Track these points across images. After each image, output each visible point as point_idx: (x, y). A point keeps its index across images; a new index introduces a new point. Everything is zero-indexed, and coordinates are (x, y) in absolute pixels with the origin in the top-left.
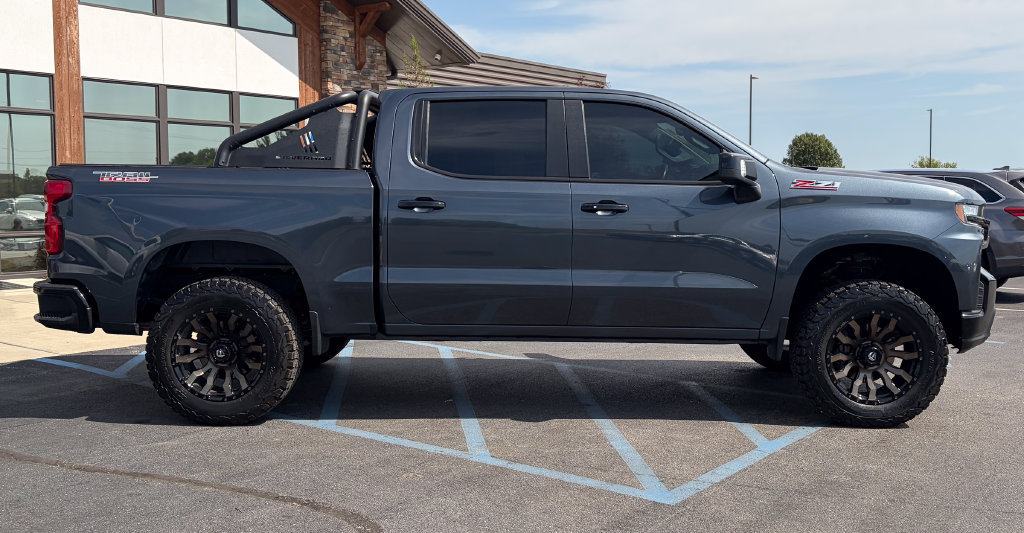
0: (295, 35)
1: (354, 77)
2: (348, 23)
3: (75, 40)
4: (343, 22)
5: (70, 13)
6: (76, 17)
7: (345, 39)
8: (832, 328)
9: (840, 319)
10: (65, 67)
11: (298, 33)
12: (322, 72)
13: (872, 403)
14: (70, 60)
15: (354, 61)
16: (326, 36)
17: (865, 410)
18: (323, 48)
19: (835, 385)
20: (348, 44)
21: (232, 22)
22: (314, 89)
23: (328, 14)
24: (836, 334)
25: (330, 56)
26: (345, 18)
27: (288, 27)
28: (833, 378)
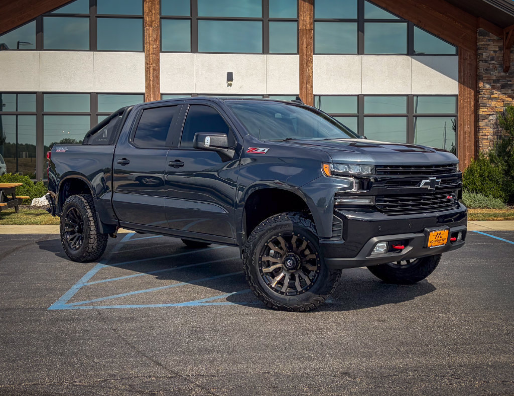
0: (457, 54)
1: (502, 77)
2: (497, 41)
3: (311, 75)
4: (493, 41)
5: (308, 60)
6: (312, 62)
7: (495, 52)
8: (265, 238)
9: (271, 234)
10: (304, 90)
11: (459, 53)
12: (477, 76)
13: (282, 293)
14: (308, 85)
15: (501, 66)
16: (479, 52)
17: (277, 297)
18: (478, 60)
19: (262, 276)
20: (497, 55)
21: (410, 52)
22: (470, 88)
23: (481, 37)
24: (268, 243)
25: (482, 65)
26: (495, 38)
27: (453, 50)
28: (261, 271)
